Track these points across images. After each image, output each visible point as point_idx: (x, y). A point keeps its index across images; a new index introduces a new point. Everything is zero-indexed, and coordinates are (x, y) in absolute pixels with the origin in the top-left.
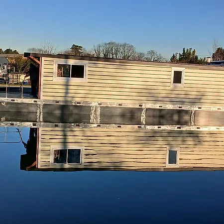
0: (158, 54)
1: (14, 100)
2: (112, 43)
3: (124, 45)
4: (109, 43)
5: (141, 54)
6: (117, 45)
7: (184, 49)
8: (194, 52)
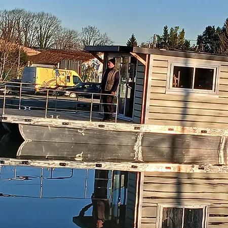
0: (102, 33)
1: (102, 126)
2: (20, 12)
3: (41, 16)
4: (13, 11)
5: (71, 32)
6: (28, 16)
7: (166, 28)
8: (183, 33)
